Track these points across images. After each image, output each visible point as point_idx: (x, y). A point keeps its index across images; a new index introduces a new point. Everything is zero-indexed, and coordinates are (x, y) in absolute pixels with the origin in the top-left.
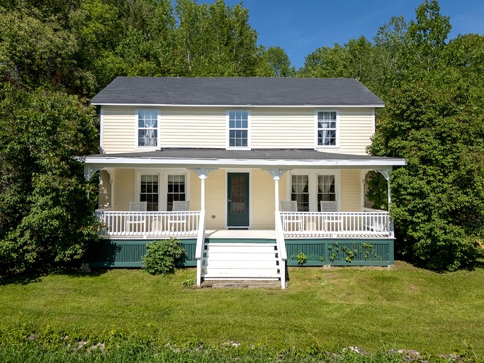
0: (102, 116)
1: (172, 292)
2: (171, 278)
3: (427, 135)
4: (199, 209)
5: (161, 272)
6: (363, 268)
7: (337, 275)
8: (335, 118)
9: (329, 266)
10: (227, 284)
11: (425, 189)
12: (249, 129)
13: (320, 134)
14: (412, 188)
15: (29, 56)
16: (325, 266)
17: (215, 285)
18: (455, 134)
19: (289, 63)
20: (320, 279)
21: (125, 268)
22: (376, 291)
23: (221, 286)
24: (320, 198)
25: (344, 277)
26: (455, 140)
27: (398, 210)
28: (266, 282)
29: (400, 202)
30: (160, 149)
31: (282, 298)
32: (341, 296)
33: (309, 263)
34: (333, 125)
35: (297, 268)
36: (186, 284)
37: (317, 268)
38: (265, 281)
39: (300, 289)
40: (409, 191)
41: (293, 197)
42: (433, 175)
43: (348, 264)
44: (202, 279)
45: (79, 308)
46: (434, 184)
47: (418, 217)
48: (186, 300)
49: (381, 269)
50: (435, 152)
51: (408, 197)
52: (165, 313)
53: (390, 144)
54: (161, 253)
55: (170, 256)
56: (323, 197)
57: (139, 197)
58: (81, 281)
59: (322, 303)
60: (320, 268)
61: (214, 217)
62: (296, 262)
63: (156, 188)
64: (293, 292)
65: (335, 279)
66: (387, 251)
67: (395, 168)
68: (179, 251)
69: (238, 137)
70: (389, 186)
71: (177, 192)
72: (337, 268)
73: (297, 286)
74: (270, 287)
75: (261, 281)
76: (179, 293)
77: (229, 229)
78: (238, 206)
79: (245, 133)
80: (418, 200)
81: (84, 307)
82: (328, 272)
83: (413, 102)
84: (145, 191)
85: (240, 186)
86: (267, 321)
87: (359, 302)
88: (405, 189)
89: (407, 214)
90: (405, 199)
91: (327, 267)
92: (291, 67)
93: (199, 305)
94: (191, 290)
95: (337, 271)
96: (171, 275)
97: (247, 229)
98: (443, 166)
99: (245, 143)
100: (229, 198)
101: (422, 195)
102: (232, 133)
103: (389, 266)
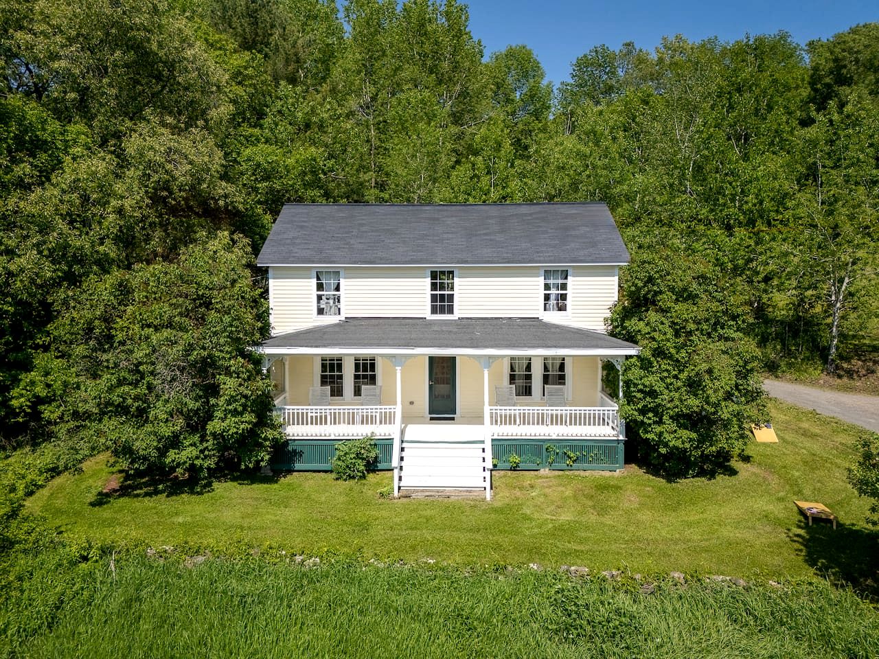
0: (271, 281)
1: (368, 503)
2: (364, 484)
3: (662, 323)
4: (395, 404)
5: (353, 478)
6: (587, 473)
7: (555, 482)
8: (566, 278)
9: (547, 470)
10: (427, 494)
11: (656, 388)
12: (456, 292)
13: (547, 297)
14: (643, 384)
15: (166, 187)
16: (542, 470)
17: (413, 495)
18: (691, 326)
19: (542, 76)
20: (532, 487)
21: (311, 471)
22: (590, 503)
23: (420, 496)
24: (546, 380)
25: (560, 485)
26: (690, 333)
27: (627, 408)
28: (470, 492)
29: (630, 399)
30: (344, 319)
31: (485, 511)
32: (549, 510)
33: (522, 466)
34: (564, 287)
35: (509, 473)
36: (382, 495)
37: (532, 472)
38: (469, 490)
39: (507, 501)
40: (640, 387)
41: (512, 378)
42: (667, 370)
43: (569, 468)
44: (399, 488)
45: (277, 521)
46: (668, 381)
47: (649, 418)
48: (384, 513)
49: (607, 474)
50: (668, 344)
51: (639, 395)
52: (364, 527)
53: (627, 324)
54: (353, 456)
55: (363, 459)
56: (550, 378)
57: (318, 379)
58: (266, 488)
59: (526, 518)
60: (536, 473)
61: (412, 403)
62: (508, 465)
63: (340, 367)
64: (498, 504)
65: (550, 487)
66: (616, 453)
67: (628, 357)
68: (373, 455)
69: (442, 303)
70: (621, 377)
71: (366, 371)
72: (557, 473)
73: (505, 498)
74: (474, 498)
75: (464, 491)
76: (376, 504)
77: (432, 419)
78: (443, 389)
79: (451, 297)
80: (648, 399)
81: (282, 520)
82: (544, 478)
83: (650, 280)
84: (326, 371)
85: (445, 365)
86: (464, 537)
87: (566, 517)
88: (636, 385)
89: (636, 413)
90: (635, 396)
91: (545, 471)
92: (544, 82)
93: (397, 520)
94: (388, 501)
95: (555, 477)
96: (364, 481)
97: (453, 419)
98: (677, 361)
99: (451, 311)
100: (430, 379)
101: (653, 393)
102: (434, 298)
103: (618, 470)
